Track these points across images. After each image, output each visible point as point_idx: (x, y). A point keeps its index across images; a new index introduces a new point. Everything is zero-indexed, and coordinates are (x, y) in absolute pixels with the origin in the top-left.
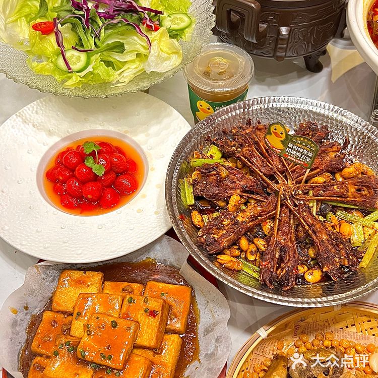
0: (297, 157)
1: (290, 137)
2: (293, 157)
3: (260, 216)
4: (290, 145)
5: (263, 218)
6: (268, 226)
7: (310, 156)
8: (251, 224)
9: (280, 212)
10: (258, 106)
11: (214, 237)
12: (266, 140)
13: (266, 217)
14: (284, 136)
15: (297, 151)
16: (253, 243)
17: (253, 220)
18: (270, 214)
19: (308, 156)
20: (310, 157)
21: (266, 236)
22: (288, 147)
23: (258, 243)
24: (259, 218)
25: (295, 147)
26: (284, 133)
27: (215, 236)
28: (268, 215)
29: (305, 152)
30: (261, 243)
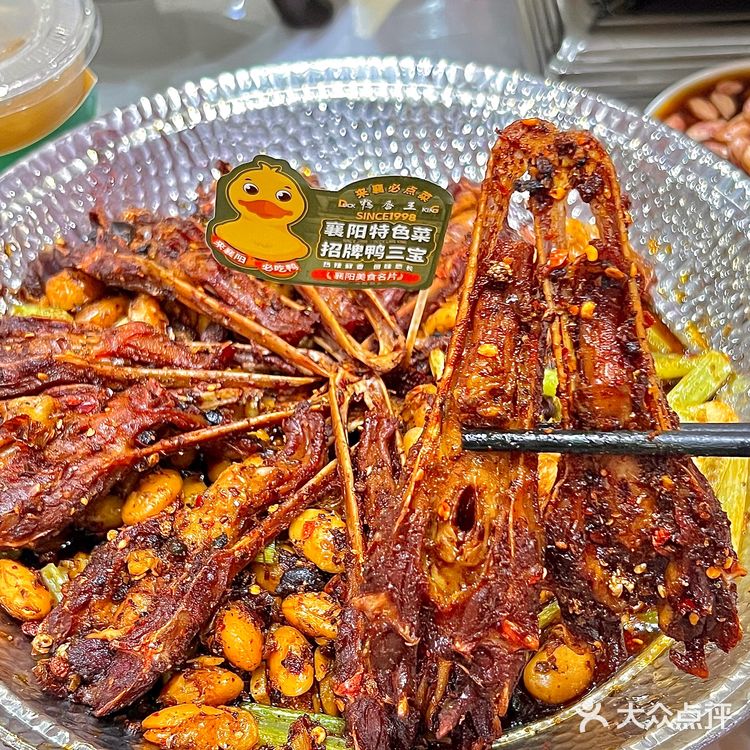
0: (369, 263)
1: (324, 201)
2: (354, 269)
3: (275, 499)
4: (334, 229)
5: (288, 504)
6: (322, 535)
7: (421, 238)
8: (245, 541)
9: (354, 464)
10: (150, 127)
11: (104, 640)
12: (219, 244)
13: (301, 500)
14: (297, 206)
15: (368, 240)
16: (284, 621)
17: (249, 525)
18: (312, 482)
19: (416, 244)
20: (422, 245)
21: (326, 576)
22: (325, 238)
23: (303, 614)
24: (272, 509)
25: (355, 230)
26: (295, 193)
27: (109, 633)
28: (304, 490)
29: (400, 231)
30: (312, 609)
